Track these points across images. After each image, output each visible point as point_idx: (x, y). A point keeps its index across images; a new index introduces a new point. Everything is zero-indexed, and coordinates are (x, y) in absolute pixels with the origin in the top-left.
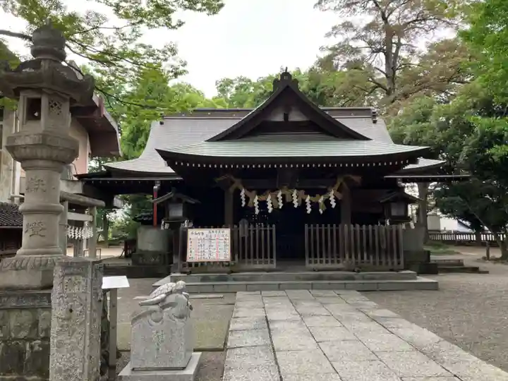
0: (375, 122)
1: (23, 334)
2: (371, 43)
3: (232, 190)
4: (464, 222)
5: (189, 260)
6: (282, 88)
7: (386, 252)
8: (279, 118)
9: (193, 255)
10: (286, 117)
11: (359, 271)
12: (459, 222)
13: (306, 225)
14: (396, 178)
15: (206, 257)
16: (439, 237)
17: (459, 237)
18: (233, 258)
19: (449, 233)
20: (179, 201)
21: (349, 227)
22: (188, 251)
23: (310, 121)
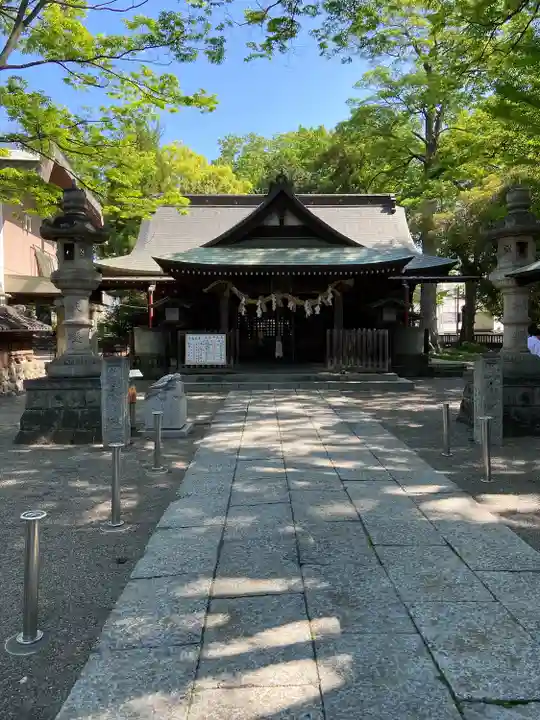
0: (392, 212)
1: (76, 405)
3: (227, 294)
5: (187, 363)
6: (275, 193)
7: (372, 357)
8: (274, 222)
9: (191, 358)
14: (401, 280)
15: (204, 361)
18: (228, 360)
20: (174, 305)
22: (187, 354)
23: (303, 226)
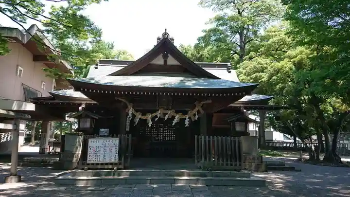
0: (230, 72)
2: (231, 27)
4: (287, 136)
5: (88, 162)
8: (160, 62)
9: (91, 158)
10: (165, 62)
11: (211, 170)
12: (284, 136)
13: (196, 136)
15: (101, 160)
16: (272, 145)
17: (284, 145)
19: (278, 142)
21: (205, 138)
23: (179, 65)
